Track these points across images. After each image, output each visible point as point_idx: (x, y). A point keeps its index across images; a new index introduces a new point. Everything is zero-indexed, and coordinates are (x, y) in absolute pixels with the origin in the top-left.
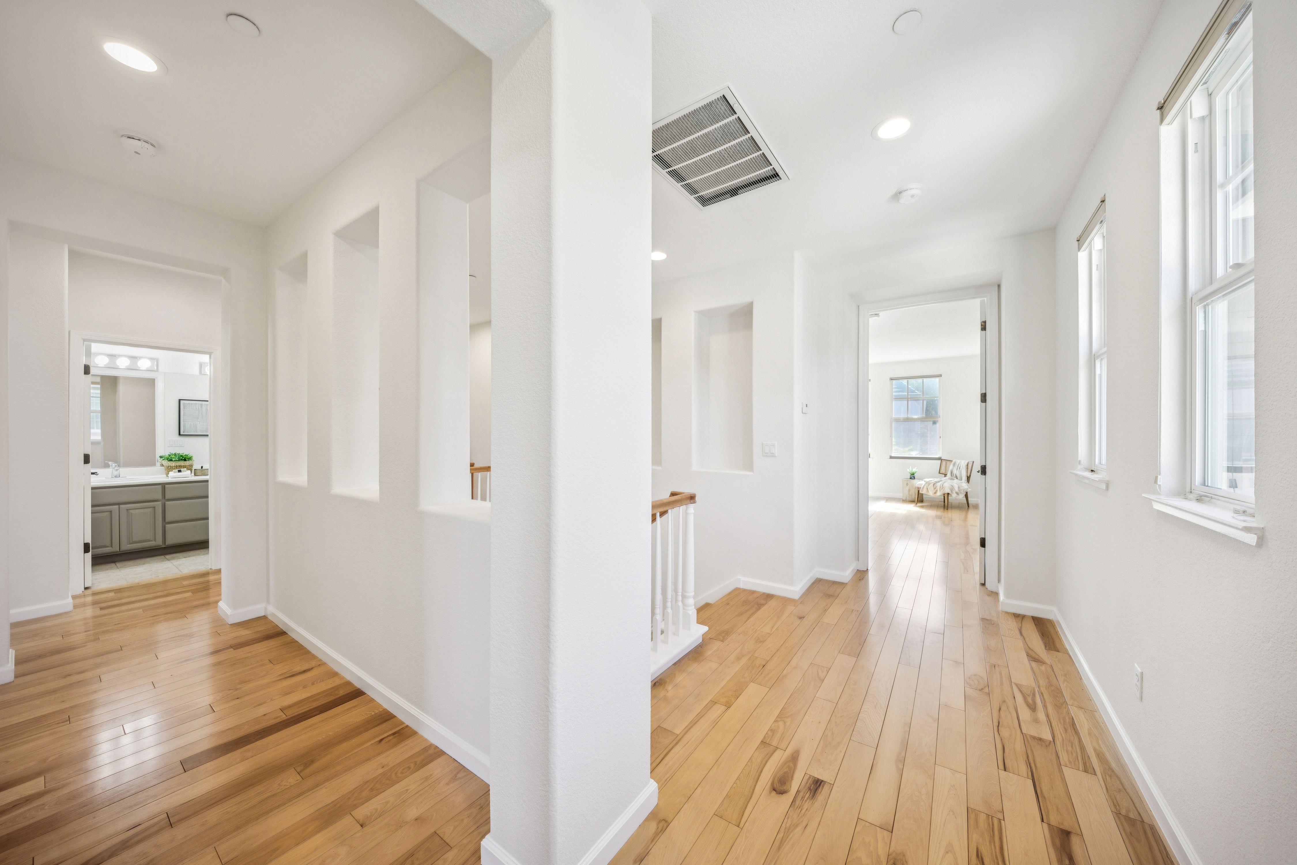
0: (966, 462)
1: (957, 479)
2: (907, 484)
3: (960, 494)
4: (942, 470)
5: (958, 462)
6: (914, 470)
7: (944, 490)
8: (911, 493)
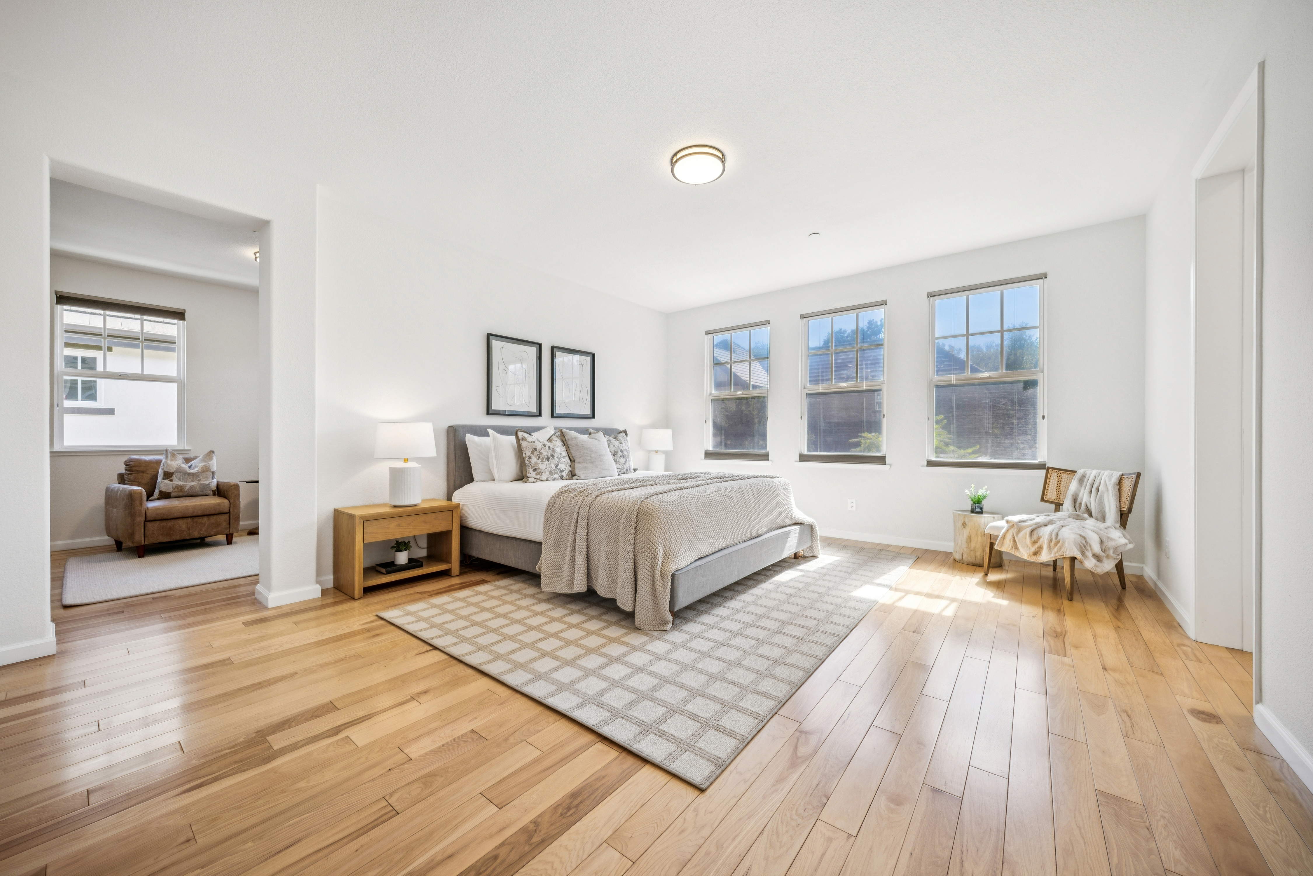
0: (1117, 475)
1: (1091, 515)
2: (964, 525)
3: (1105, 560)
4: (1049, 494)
5: (1092, 474)
6: (981, 492)
7: (1060, 549)
8: (973, 545)
